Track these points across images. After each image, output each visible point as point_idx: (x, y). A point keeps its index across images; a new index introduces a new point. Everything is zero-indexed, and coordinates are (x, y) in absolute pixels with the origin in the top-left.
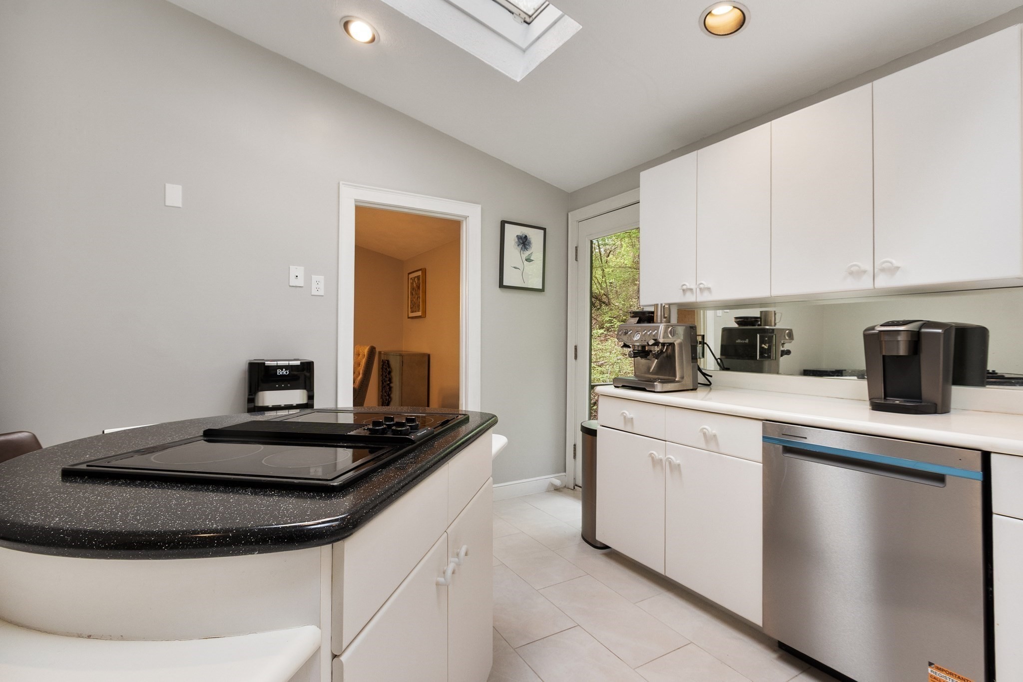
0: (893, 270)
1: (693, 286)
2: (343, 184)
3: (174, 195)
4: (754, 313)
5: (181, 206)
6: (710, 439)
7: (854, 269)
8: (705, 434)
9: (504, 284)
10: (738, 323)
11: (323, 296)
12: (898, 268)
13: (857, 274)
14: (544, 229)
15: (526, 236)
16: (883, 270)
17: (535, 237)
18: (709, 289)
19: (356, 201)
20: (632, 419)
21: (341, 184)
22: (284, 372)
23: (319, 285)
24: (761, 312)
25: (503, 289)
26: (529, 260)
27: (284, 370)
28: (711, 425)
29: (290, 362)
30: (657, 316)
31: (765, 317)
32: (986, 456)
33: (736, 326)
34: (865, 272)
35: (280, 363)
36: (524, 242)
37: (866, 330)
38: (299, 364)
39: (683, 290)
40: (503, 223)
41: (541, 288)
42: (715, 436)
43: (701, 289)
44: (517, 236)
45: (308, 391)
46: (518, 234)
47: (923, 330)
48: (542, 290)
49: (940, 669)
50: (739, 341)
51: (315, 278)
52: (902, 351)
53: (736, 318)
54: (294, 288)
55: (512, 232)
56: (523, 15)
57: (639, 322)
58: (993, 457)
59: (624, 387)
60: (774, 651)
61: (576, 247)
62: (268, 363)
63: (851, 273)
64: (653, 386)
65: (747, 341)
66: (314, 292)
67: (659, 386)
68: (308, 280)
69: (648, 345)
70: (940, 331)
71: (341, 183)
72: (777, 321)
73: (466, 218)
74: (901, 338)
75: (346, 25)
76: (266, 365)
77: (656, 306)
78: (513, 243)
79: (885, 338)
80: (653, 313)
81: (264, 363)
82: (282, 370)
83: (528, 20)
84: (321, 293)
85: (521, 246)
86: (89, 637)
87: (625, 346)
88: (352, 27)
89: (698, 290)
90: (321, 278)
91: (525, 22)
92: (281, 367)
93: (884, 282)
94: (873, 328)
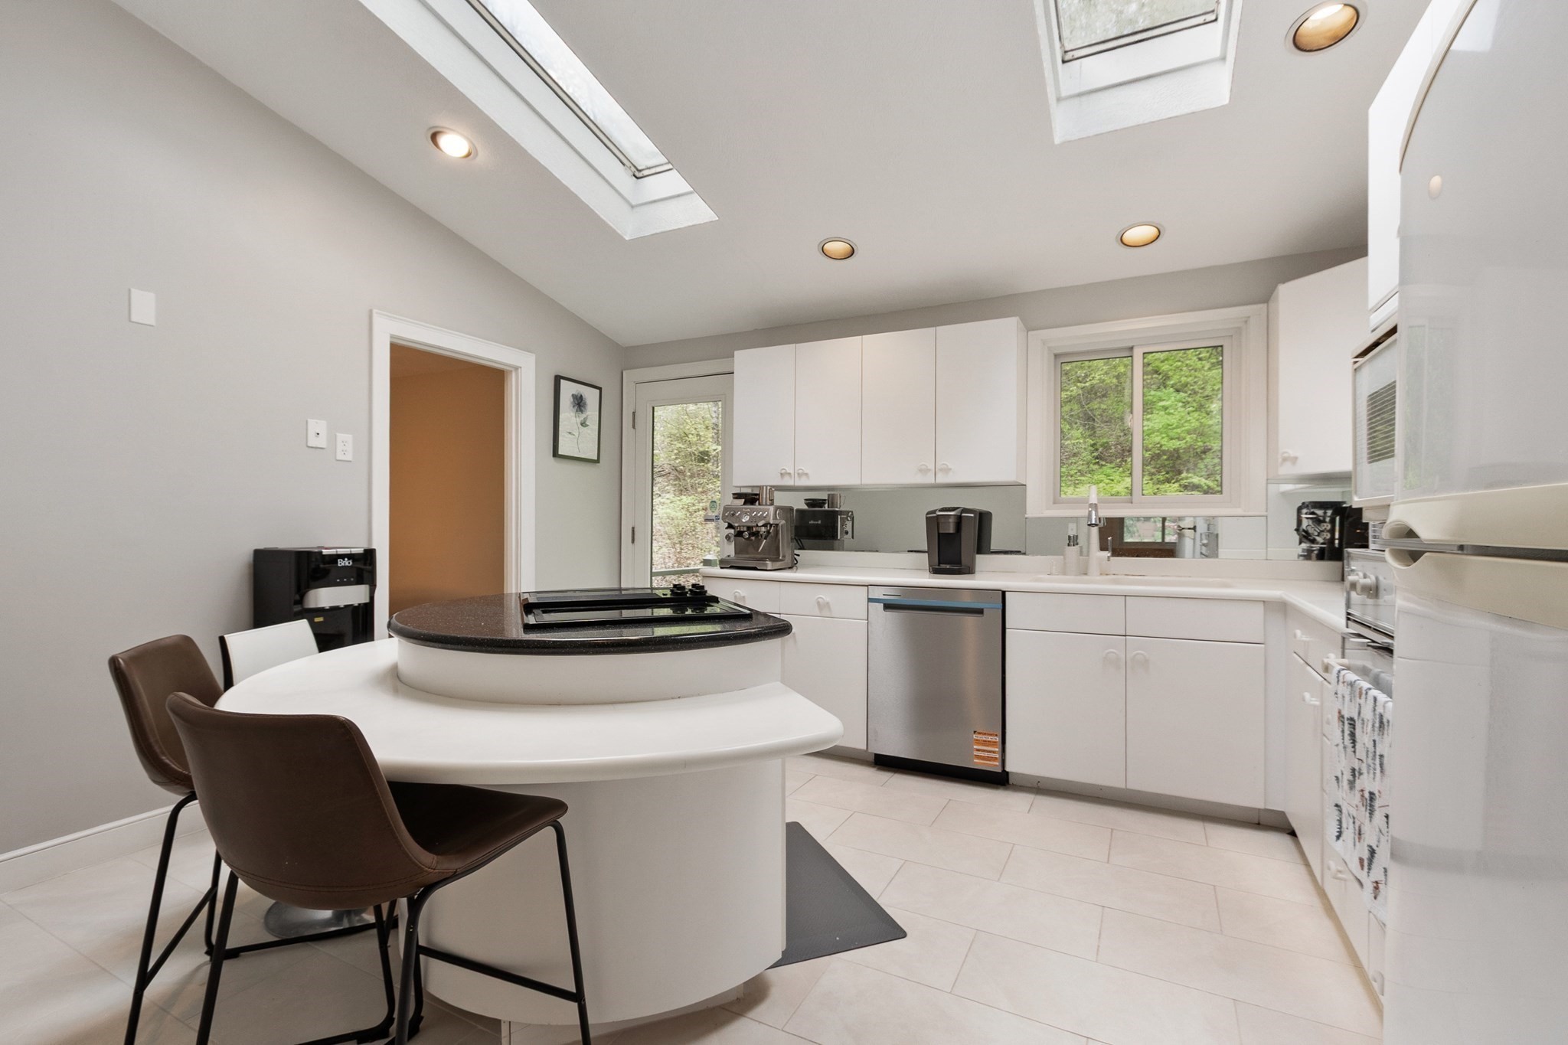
0: (947, 470)
1: (792, 472)
2: (377, 313)
3: (144, 307)
4: (823, 496)
5: (153, 323)
6: (823, 606)
7: (923, 467)
8: (818, 603)
9: (560, 453)
10: (807, 504)
11: (350, 461)
12: (950, 469)
13: (924, 471)
14: (600, 389)
15: (581, 396)
16: (941, 470)
17: (591, 396)
18: (807, 474)
19: (392, 336)
20: (744, 597)
21: (375, 315)
22: (346, 563)
23: (346, 447)
24: (829, 495)
25: (558, 459)
26: (583, 424)
27: (346, 559)
28: (825, 595)
29: (352, 550)
30: (762, 498)
31: (831, 500)
32: (1004, 593)
33: (805, 507)
34: (930, 470)
35: (341, 551)
36: (579, 403)
37: (928, 514)
38: (362, 552)
39: (781, 474)
40: (558, 379)
41: (596, 459)
42: (828, 603)
43: (798, 474)
44: (573, 395)
45: (370, 586)
46: (574, 393)
47: (963, 515)
48: (598, 461)
49: (979, 733)
50: (812, 522)
51: (341, 436)
52: (951, 530)
53: (806, 500)
54: (313, 450)
55: (568, 390)
56: (633, 169)
57: (744, 504)
58: (1007, 594)
59: (732, 567)
60: (874, 767)
61: (634, 413)
62: (325, 552)
63: (921, 471)
64: (766, 565)
65: (820, 522)
66: (340, 456)
67: (770, 565)
68: (332, 439)
69: (757, 526)
70: (972, 515)
71: (375, 311)
72: (842, 504)
73: (517, 368)
74: (951, 520)
75: (434, 137)
76: (324, 553)
77: (761, 488)
78: (569, 403)
79: (942, 520)
80: (759, 495)
81: (322, 552)
82: (344, 560)
83: (637, 174)
84: (349, 457)
85: (576, 407)
86: (679, 698)
87: (730, 526)
88: (444, 141)
89: (796, 475)
90: (349, 437)
91: (634, 176)
92: (343, 556)
93: (942, 479)
94: (934, 512)
